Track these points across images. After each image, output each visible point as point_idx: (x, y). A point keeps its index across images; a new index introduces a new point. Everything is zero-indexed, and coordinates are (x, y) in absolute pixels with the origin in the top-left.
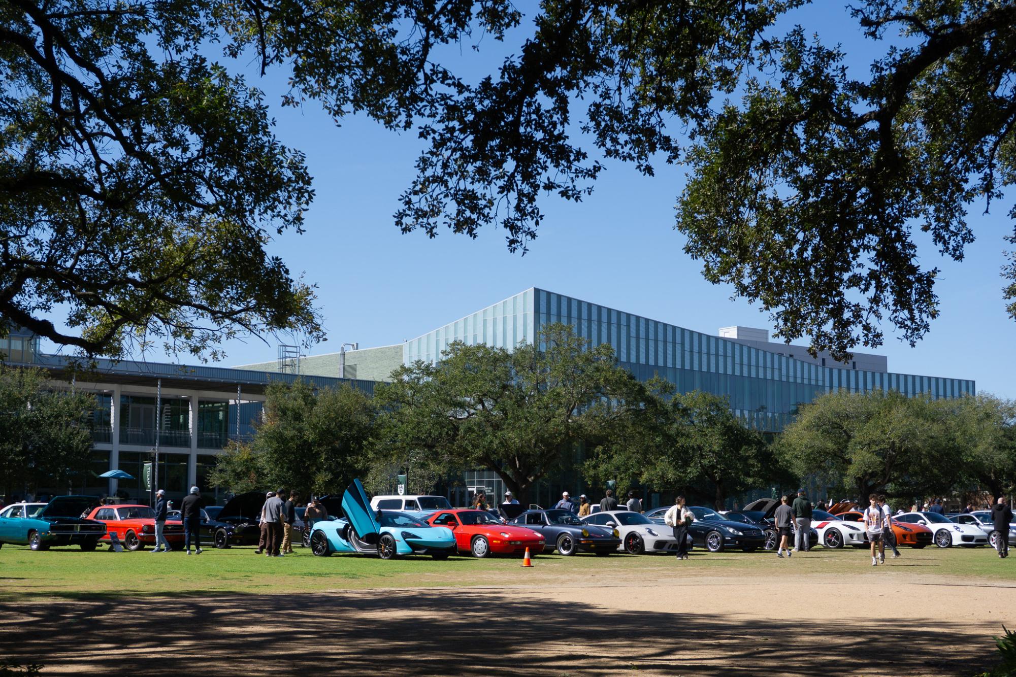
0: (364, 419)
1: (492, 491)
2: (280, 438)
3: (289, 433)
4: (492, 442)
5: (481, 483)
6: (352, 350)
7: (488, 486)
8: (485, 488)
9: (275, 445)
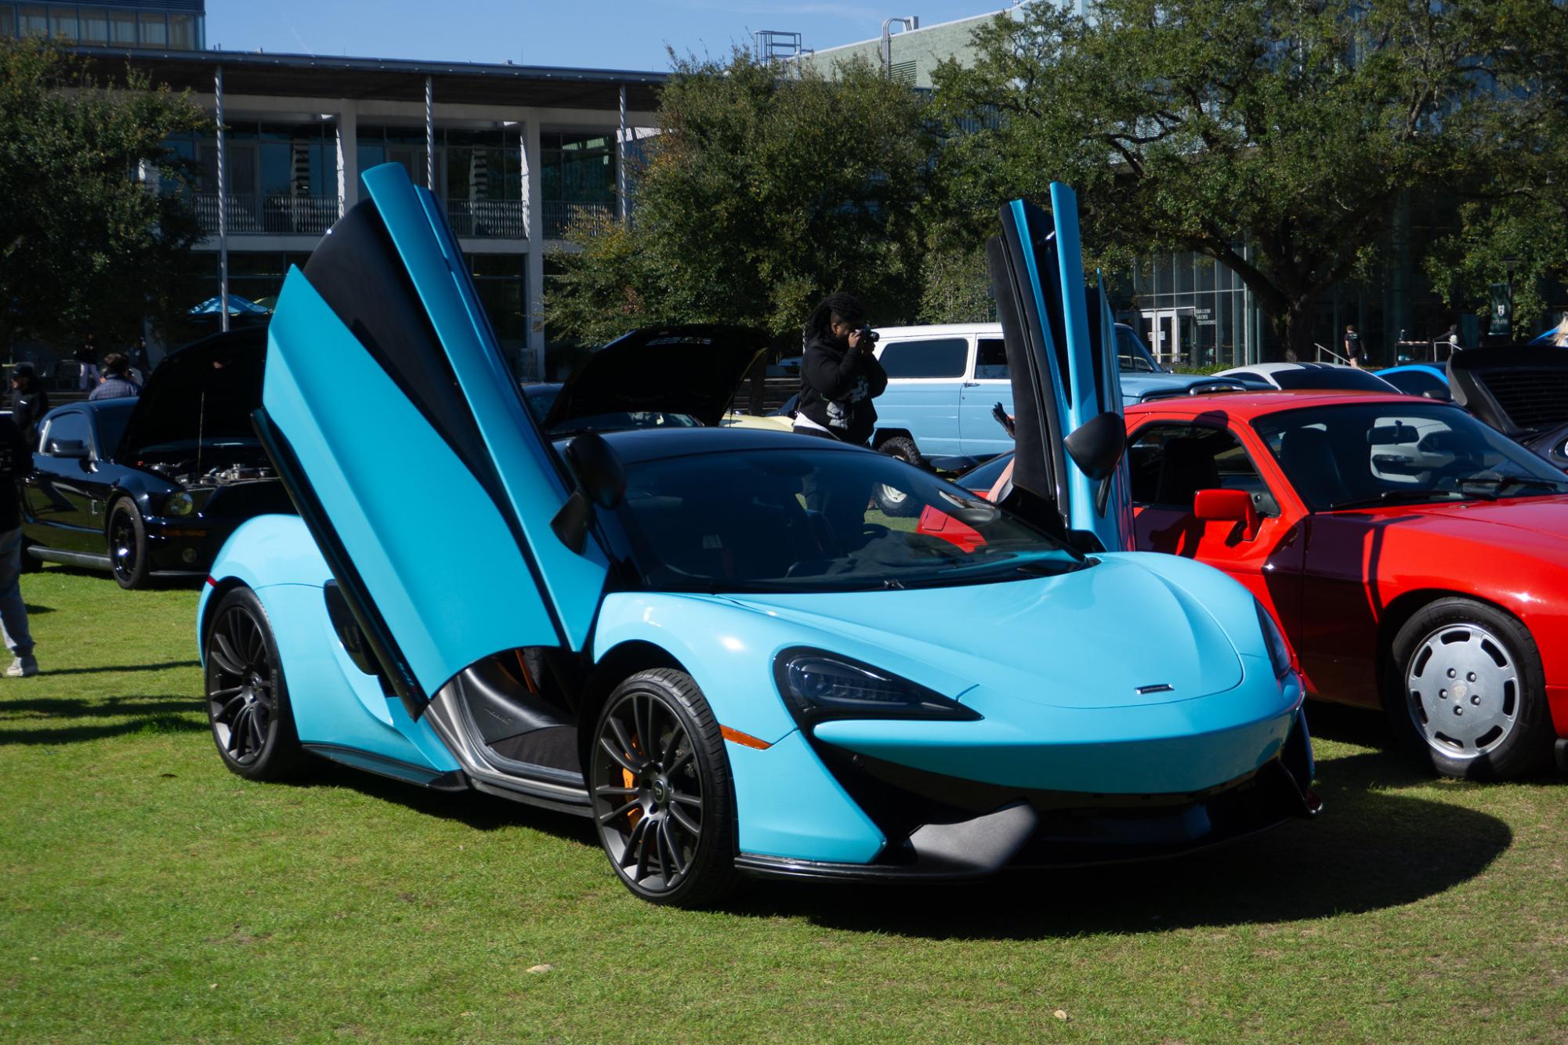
0: (908, 146)
1: (1211, 317)
2: (688, 193)
3: (714, 180)
4: (1225, 188)
5: (1186, 300)
6: (905, 32)
7: (1202, 306)
8: (1194, 310)
9: (676, 210)
